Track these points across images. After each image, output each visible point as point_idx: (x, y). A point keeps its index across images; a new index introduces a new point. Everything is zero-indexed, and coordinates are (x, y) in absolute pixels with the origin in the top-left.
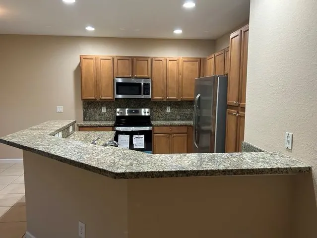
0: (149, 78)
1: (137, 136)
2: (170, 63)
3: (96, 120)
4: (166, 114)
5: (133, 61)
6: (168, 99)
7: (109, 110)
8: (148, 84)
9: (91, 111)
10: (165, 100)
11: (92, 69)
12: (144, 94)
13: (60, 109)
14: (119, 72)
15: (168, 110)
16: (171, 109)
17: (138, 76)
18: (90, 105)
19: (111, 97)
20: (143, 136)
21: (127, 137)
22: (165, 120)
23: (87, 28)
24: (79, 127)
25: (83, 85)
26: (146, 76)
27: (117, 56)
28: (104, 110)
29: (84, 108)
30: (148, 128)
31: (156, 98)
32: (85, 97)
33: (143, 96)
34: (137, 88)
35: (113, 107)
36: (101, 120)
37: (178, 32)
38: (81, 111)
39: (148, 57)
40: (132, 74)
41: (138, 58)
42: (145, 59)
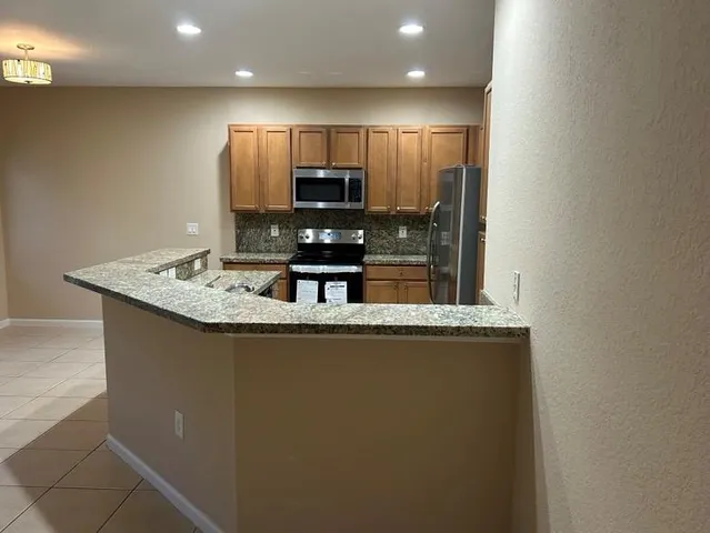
0: (361, 169)
1: (332, 283)
2: (404, 138)
3: (259, 252)
4: (398, 242)
5: (329, 135)
6: (398, 212)
7: (284, 231)
8: (359, 181)
9: (250, 232)
10: (393, 213)
11: (252, 151)
12: (350, 200)
13: (192, 228)
14: (303, 157)
15: (403, 234)
16: (408, 230)
17: (340, 164)
18: (248, 221)
19: (285, 207)
20: (345, 283)
21: (314, 285)
22: (395, 253)
23: (238, 73)
24: (224, 263)
25: (234, 182)
26: (355, 164)
27: (299, 126)
28: (275, 232)
29: (238, 227)
30: (353, 269)
31: (375, 208)
32: (238, 206)
33: (347, 206)
34: (337, 188)
35: (292, 226)
36: (269, 251)
37: (417, 75)
38: (232, 233)
39: (361, 127)
40: (328, 161)
41: (341, 130)
42: (354, 130)
